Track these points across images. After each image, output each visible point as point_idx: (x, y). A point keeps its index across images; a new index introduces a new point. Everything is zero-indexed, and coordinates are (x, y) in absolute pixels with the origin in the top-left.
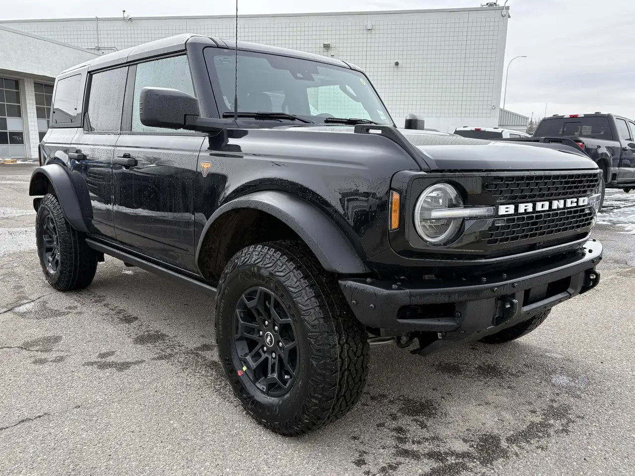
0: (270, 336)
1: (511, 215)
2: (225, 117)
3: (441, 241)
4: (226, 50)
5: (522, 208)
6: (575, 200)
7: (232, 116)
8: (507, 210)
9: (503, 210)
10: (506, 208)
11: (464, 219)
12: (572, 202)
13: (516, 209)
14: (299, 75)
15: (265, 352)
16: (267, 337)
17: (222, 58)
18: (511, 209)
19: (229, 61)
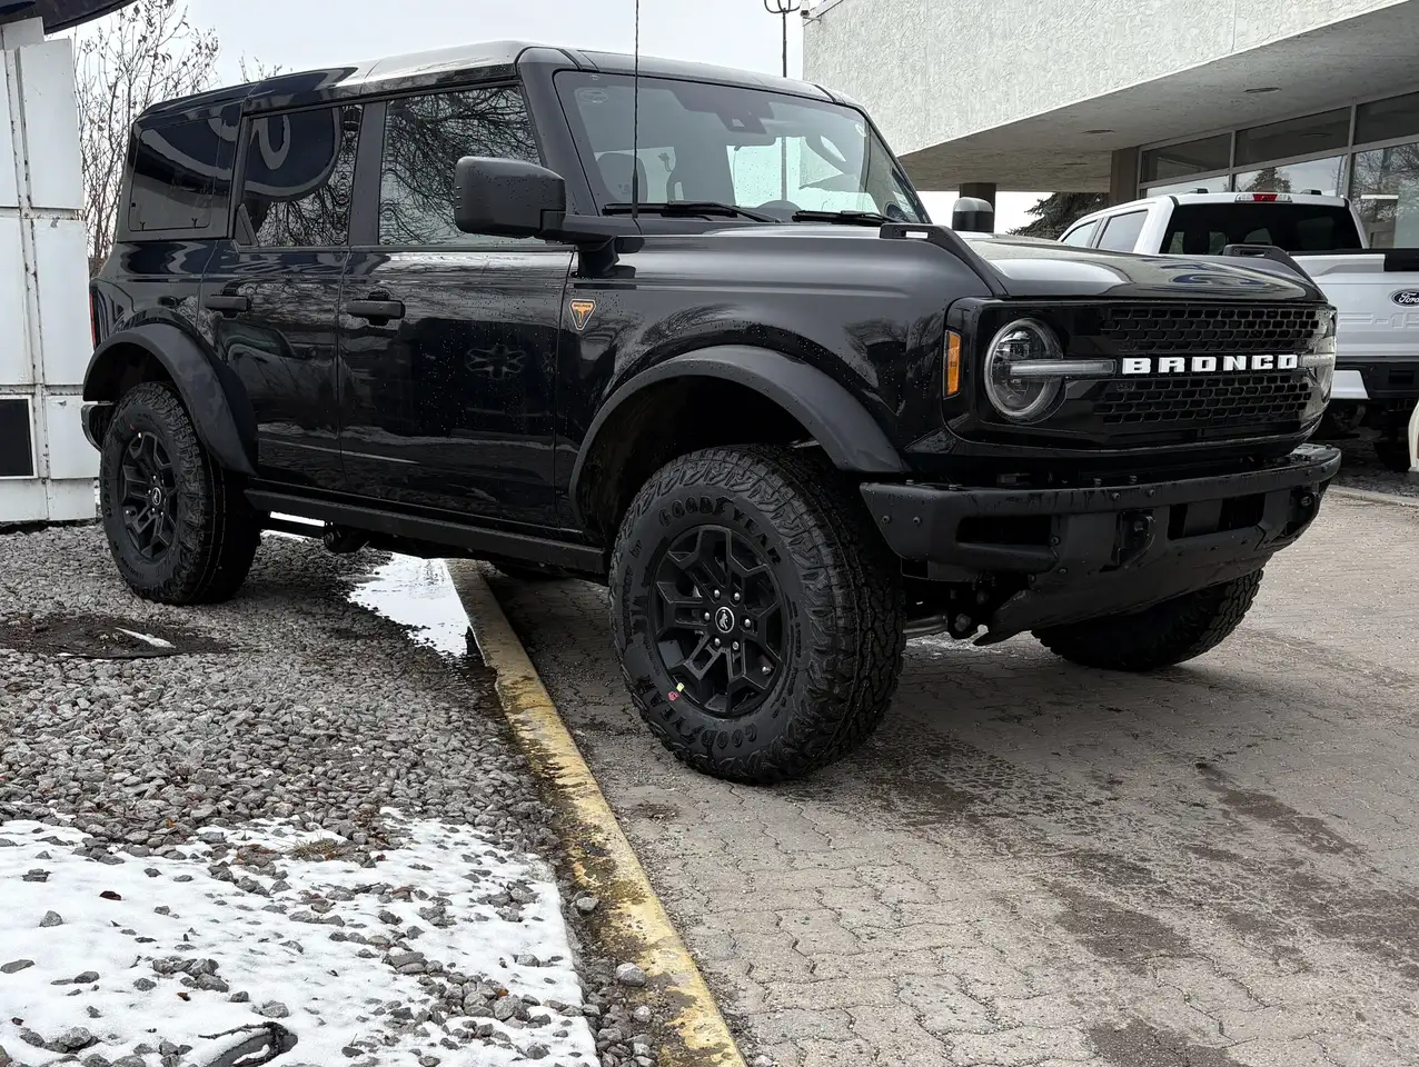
0: (727, 612)
1: (1144, 375)
2: (607, 212)
3: (1026, 415)
4: (594, 75)
5: (1165, 365)
6: (1270, 358)
7: (629, 211)
8: (1137, 366)
9: (1129, 366)
10: (1136, 363)
11: (1063, 379)
12: (1263, 362)
13: (1155, 365)
14: (737, 123)
15: (716, 648)
16: (720, 617)
17: (588, 92)
18: (1145, 366)
19: (601, 99)
